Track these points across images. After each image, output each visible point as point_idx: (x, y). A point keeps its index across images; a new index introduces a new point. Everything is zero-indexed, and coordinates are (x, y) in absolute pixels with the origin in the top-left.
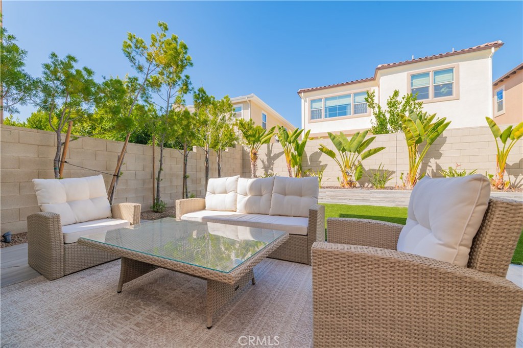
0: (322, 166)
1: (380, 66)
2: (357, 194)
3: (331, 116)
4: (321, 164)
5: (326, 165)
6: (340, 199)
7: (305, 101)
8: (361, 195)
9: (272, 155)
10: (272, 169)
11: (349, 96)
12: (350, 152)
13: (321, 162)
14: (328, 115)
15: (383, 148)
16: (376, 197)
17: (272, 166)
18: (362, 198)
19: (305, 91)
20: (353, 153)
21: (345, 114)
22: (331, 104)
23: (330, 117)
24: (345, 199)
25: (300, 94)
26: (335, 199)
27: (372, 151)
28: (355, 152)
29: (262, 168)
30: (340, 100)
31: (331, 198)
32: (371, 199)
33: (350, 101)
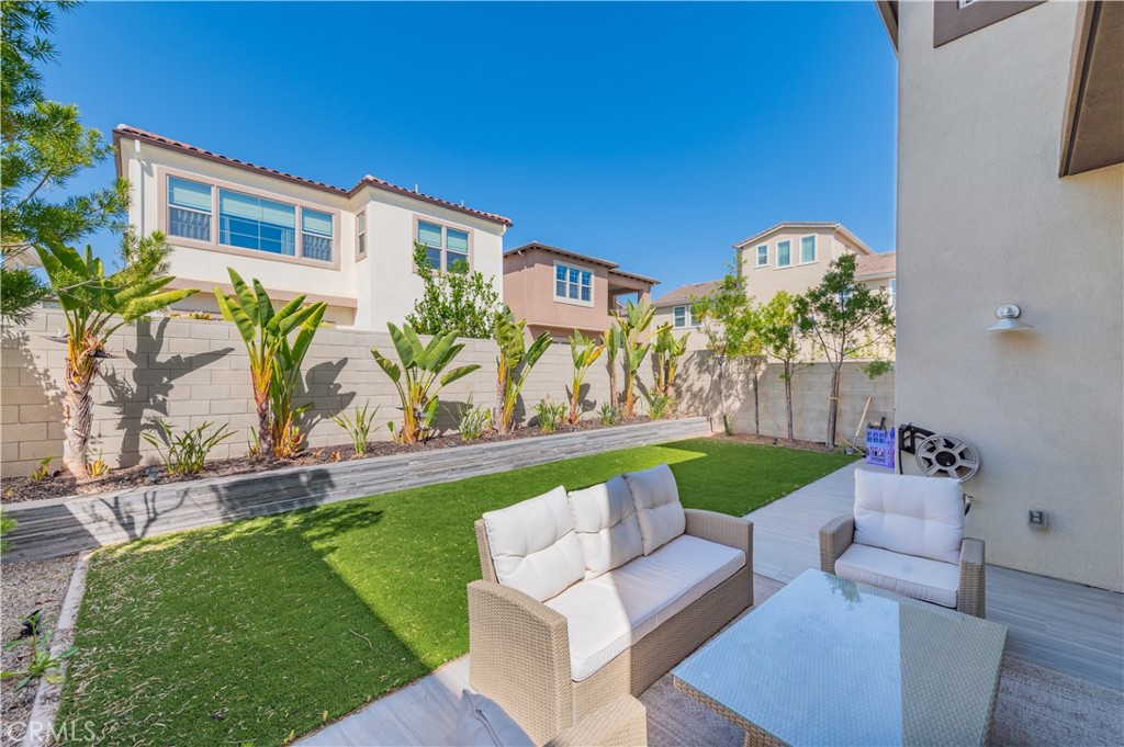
0: (342, 395)
1: (370, 177)
2: (463, 458)
3: (235, 241)
4: (339, 392)
5: (353, 394)
6: (436, 473)
7: (146, 170)
8: (469, 458)
9: (162, 358)
10: (162, 407)
11: (290, 208)
12: (424, 369)
13: (339, 386)
14: (228, 238)
15: (478, 367)
16: (490, 459)
17: (160, 397)
18: (470, 465)
19: (145, 139)
20: (428, 372)
21: (277, 248)
22: (236, 208)
23: (232, 244)
24: (444, 472)
25: (124, 142)
26: (426, 475)
27: (462, 371)
28: (432, 370)
29: (109, 404)
30: (266, 209)
31: (419, 476)
32: (485, 463)
33: (293, 220)
